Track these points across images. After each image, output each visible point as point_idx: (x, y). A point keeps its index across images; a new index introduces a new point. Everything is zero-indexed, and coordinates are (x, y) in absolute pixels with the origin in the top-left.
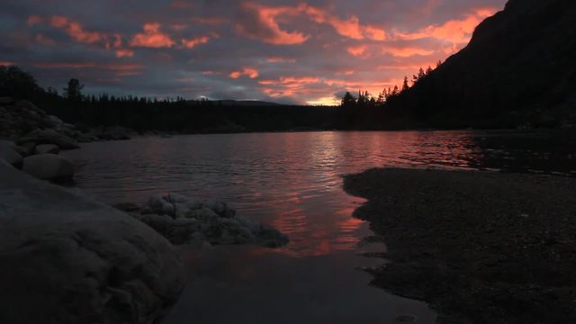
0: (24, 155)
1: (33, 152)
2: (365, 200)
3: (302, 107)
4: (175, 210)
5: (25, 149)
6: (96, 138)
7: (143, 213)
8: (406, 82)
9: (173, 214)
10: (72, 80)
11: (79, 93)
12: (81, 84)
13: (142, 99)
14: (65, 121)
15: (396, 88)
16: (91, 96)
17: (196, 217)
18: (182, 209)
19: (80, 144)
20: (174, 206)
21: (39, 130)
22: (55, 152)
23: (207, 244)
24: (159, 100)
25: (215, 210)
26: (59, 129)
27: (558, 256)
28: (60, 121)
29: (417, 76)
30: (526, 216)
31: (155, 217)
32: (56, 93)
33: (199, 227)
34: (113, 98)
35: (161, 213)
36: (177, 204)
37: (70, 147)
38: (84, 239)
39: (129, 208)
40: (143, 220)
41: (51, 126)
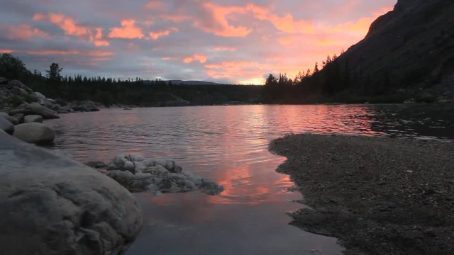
0: (15, 123)
1: (22, 121)
2: (286, 159)
3: (235, 86)
4: (134, 167)
5: (16, 119)
6: (72, 110)
7: (108, 170)
8: (316, 66)
9: (133, 170)
10: (53, 64)
11: (59, 74)
12: (60, 67)
13: (108, 79)
14: (47, 97)
15: (309, 71)
16: (68, 77)
17: (150, 172)
18: (140, 166)
19: (60, 115)
20: (134, 164)
21: (27, 103)
22: (39, 121)
23: (159, 193)
24: (121, 80)
25: (166, 167)
26: (43, 103)
27: (435, 203)
28: (44, 96)
29: (326, 62)
30: (411, 171)
31: (118, 172)
32: (40, 74)
33: (154, 180)
34: (85, 79)
35: (123, 169)
36: (135, 162)
37: (52, 117)
38: (62, 190)
39: (97, 165)
40: (109, 175)
41: (36, 100)
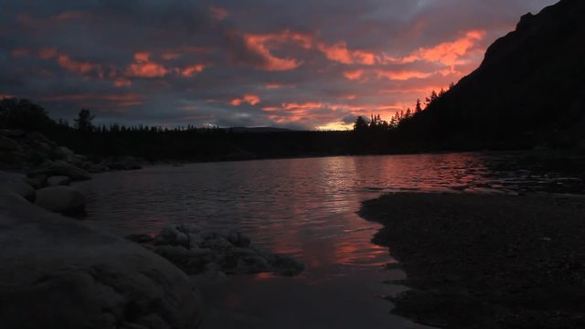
0: (36, 187)
1: (45, 184)
2: (380, 226)
4: (189, 241)
5: (37, 181)
6: (107, 168)
7: (156, 245)
8: (418, 105)
9: (187, 244)
10: (83, 111)
11: (90, 124)
12: (91, 115)
13: (152, 128)
14: (76, 152)
15: (409, 111)
16: (102, 127)
17: (209, 247)
18: (196, 239)
19: (91, 175)
20: (188, 236)
21: (50, 161)
22: (67, 183)
23: (222, 274)
24: (169, 129)
25: (230, 240)
26: (70, 160)
28: (72, 152)
29: (430, 99)
30: (549, 239)
31: (169, 248)
32: (67, 124)
33: (214, 257)
34: (123, 128)
35: (176, 244)
36: (190, 234)
37: (82, 178)
38: (100, 274)
39: (141, 240)
40: (157, 252)
41: (61, 157)
